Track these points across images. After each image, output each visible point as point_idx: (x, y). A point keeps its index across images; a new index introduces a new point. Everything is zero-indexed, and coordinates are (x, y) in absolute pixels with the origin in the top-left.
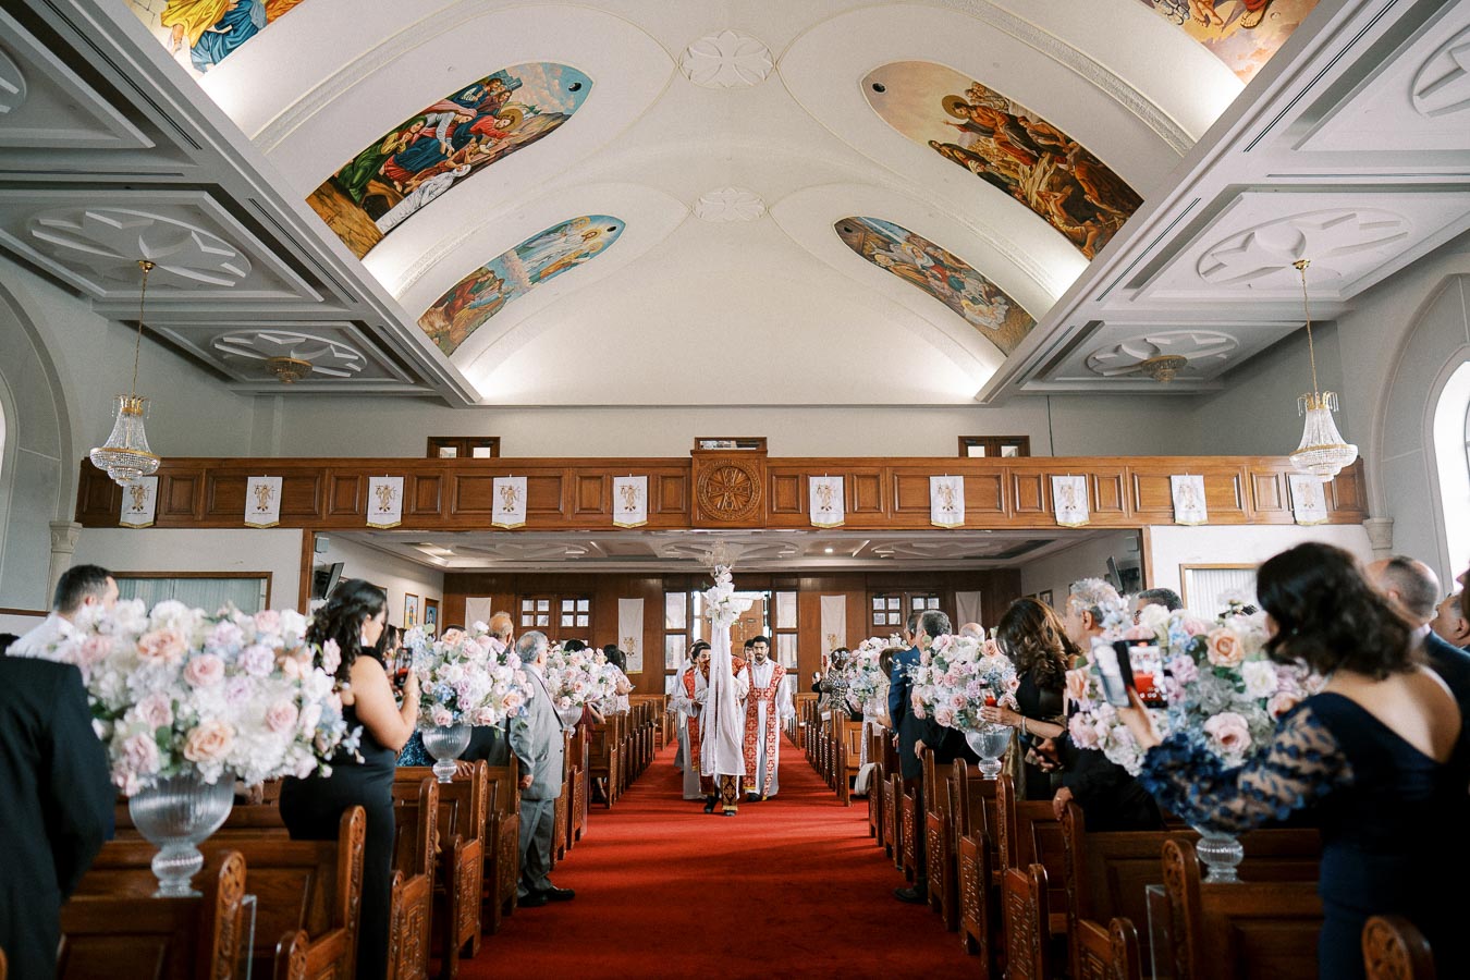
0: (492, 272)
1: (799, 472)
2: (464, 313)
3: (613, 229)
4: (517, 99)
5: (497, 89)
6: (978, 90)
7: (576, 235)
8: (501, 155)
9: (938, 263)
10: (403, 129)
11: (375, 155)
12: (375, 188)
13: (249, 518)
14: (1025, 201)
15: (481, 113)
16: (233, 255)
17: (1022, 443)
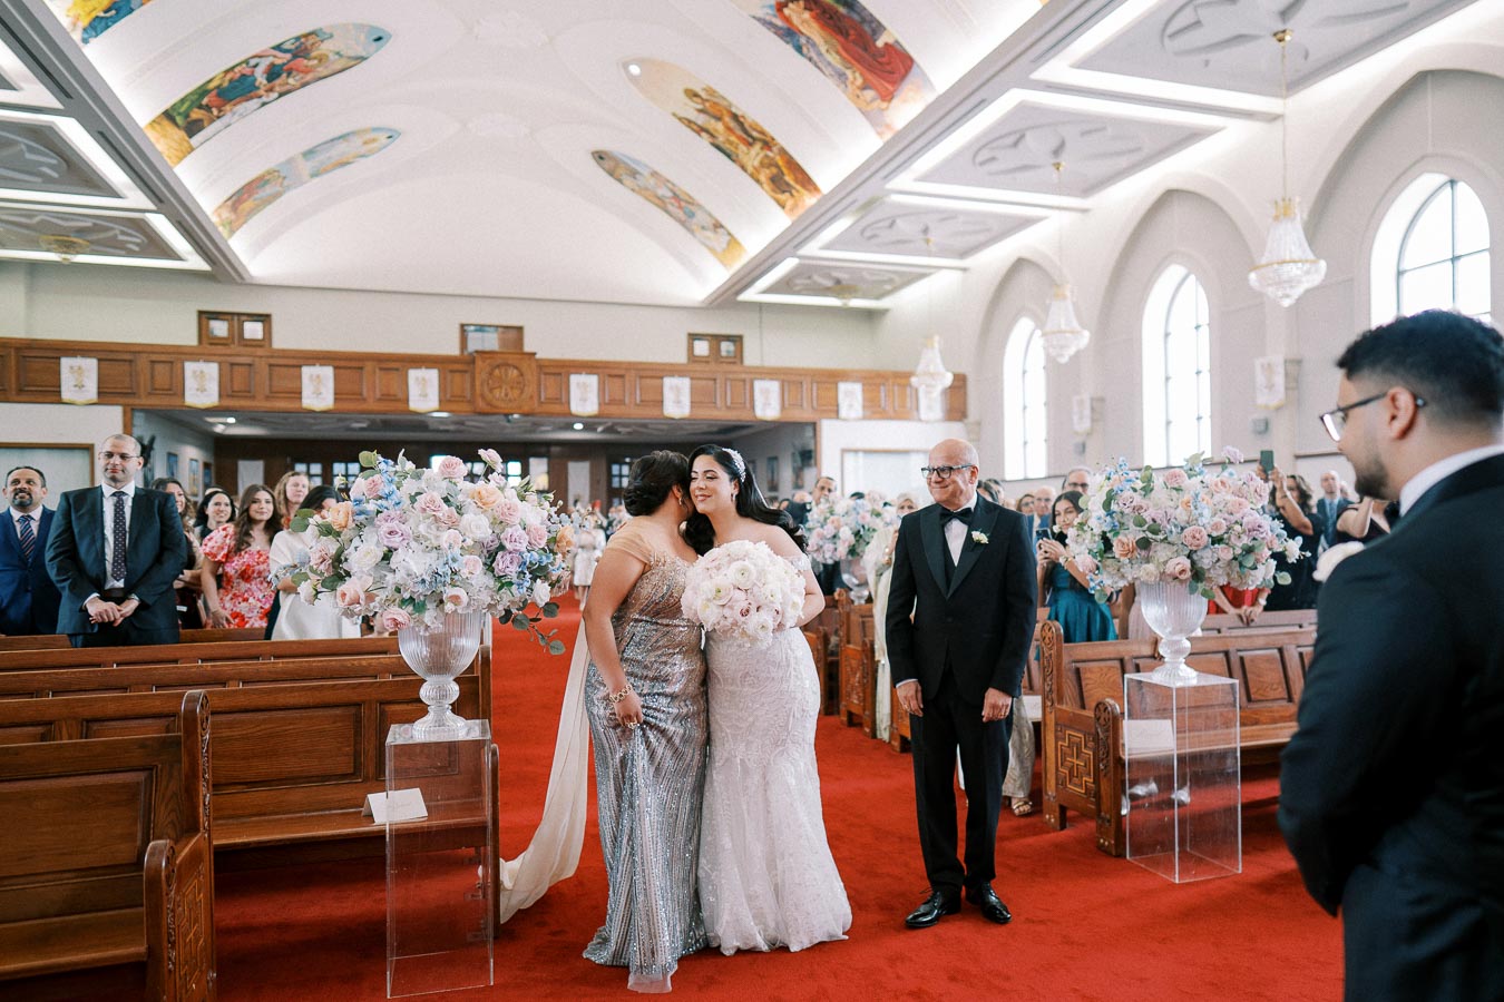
0: (278, 171)
1: (561, 370)
2: (247, 205)
3: (390, 137)
4: (326, 47)
5: (311, 40)
6: (710, 91)
7: (357, 141)
8: (304, 85)
9: (676, 196)
10: (227, 72)
11: (202, 91)
12: (196, 114)
13: (66, 396)
14: (743, 168)
15: (295, 56)
16: (54, 162)
17: (737, 340)
